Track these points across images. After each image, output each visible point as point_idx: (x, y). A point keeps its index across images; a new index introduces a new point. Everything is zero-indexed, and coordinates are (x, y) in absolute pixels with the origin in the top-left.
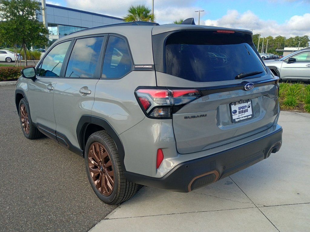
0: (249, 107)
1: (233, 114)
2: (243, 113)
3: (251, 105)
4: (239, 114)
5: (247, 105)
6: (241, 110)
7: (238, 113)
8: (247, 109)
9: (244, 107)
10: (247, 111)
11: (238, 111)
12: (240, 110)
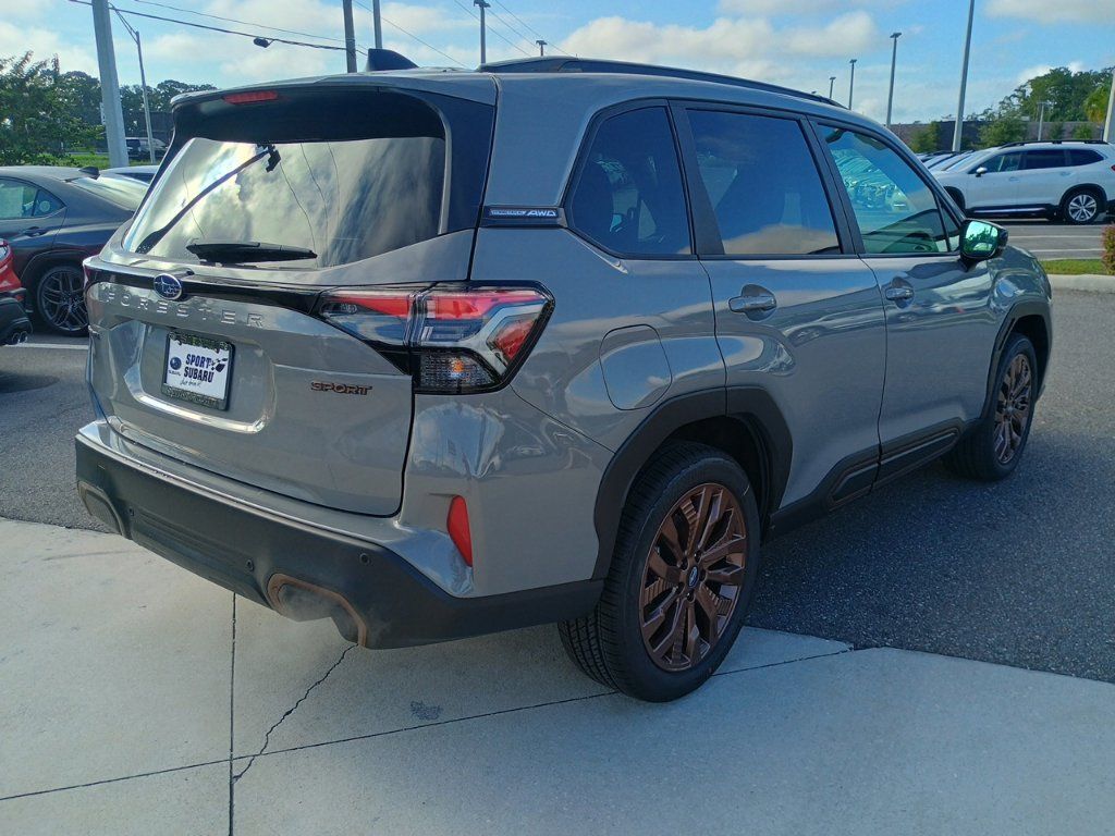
0: (220, 368)
1: (170, 368)
2: (197, 381)
3: (226, 363)
4: (186, 376)
5: (214, 359)
6: (193, 366)
7: (182, 370)
8: (209, 370)
9: (201, 361)
10: (207, 377)
11: (184, 365)
12: (189, 366)
